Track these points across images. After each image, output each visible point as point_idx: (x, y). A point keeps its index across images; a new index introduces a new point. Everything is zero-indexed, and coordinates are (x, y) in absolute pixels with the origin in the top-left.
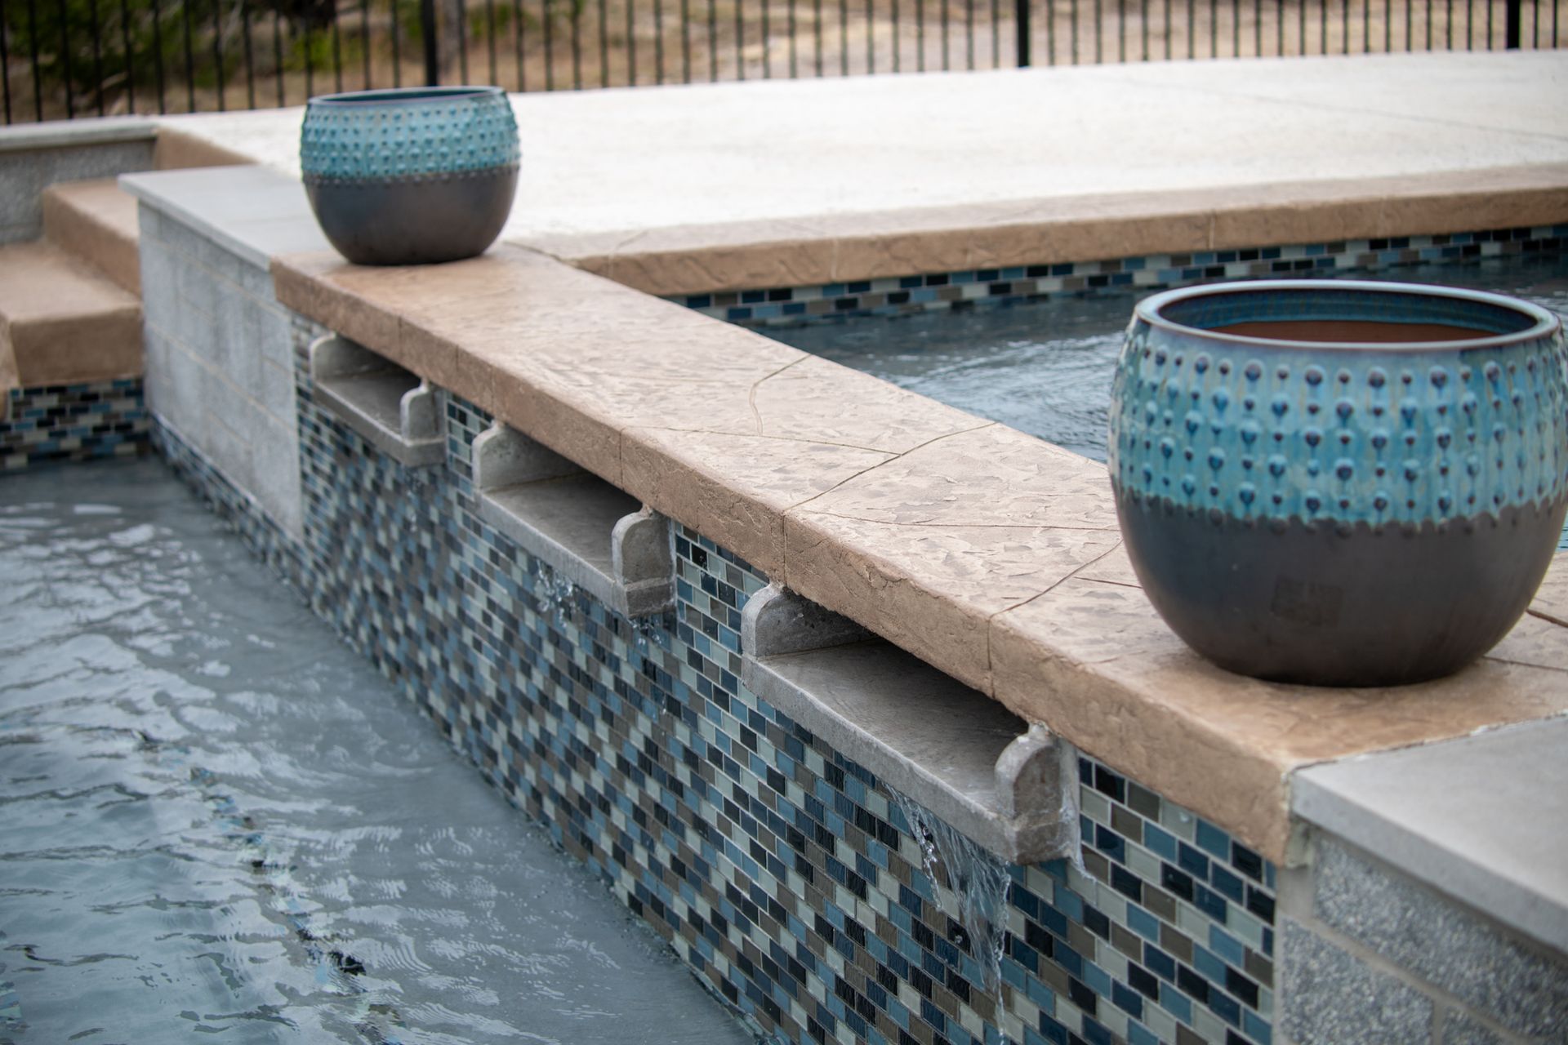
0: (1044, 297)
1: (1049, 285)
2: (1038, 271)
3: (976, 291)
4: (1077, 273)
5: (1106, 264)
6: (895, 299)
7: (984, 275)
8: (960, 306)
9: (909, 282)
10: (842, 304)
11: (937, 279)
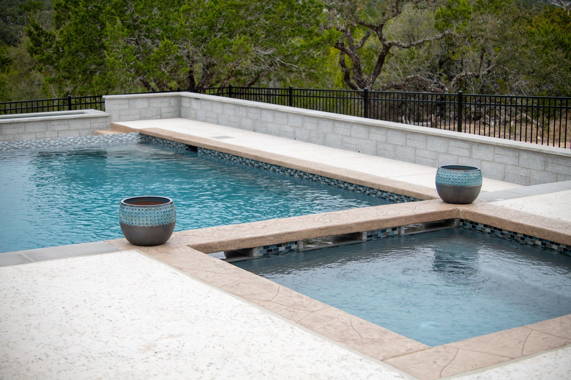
0: (553, 249)
1: (555, 247)
2: (552, 243)
3: (539, 243)
4: (561, 246)
5: (567, 246)
6: (522, 239)
7: (540, 240)
8: (535, 245)
9: (525, 235)
10: (511, 236)
11: (531, 237)
